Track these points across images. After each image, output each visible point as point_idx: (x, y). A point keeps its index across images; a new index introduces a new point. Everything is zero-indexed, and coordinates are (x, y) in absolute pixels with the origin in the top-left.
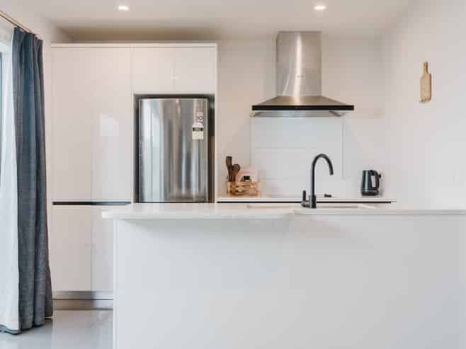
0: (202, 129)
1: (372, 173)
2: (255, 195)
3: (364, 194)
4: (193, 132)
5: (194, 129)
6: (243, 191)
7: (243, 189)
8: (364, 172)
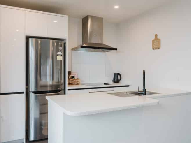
0: (61, 55)
1: (118, 74)
2: (78, 84)
3: (115, 82)
4: (58, 56)
5: (58, 55)
6: (72, 83)
7: (72, 82)
8: (115, 74)
